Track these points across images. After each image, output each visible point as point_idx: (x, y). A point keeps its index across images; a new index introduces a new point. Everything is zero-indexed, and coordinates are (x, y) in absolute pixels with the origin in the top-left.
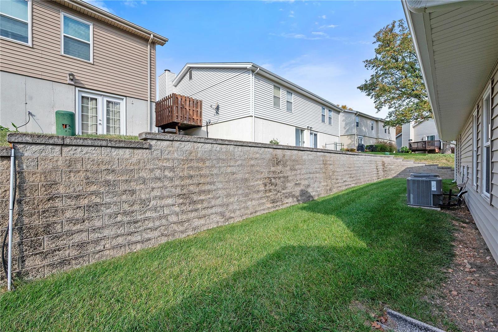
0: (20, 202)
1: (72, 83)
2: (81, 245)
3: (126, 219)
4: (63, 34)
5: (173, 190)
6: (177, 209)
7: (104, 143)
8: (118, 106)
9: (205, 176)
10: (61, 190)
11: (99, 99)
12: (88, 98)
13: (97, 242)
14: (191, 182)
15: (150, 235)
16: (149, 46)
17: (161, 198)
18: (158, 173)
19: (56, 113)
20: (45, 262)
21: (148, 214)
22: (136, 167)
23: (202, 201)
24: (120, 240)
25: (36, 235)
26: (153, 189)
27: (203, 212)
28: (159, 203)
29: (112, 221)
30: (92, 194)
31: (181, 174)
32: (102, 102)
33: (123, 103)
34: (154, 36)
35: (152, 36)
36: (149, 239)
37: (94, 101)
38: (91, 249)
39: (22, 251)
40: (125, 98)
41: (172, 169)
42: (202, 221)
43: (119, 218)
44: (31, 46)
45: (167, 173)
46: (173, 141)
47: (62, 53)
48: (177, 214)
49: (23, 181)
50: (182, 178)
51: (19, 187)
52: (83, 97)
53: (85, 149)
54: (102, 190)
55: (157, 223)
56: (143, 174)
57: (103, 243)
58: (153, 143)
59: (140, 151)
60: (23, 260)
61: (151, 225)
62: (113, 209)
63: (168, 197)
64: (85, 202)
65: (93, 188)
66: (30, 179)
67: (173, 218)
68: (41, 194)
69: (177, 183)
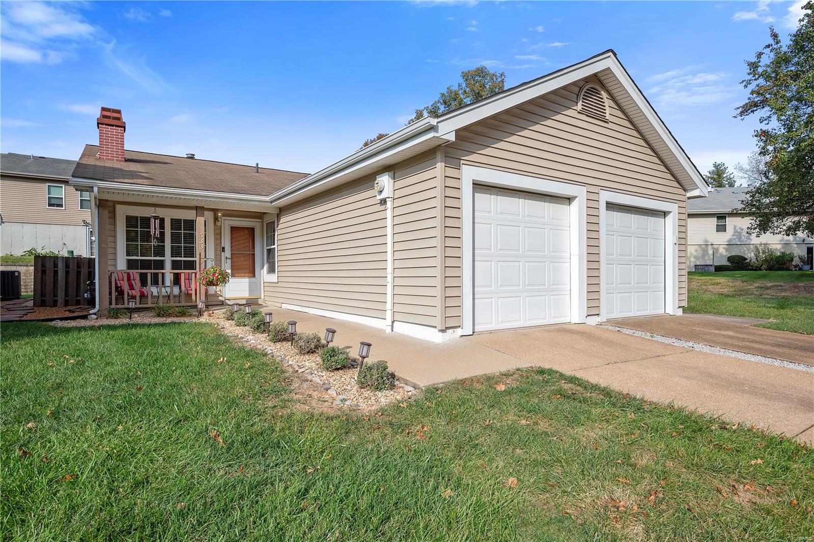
1: (85, 225)
4: (80, 198)
44: (64, 209)
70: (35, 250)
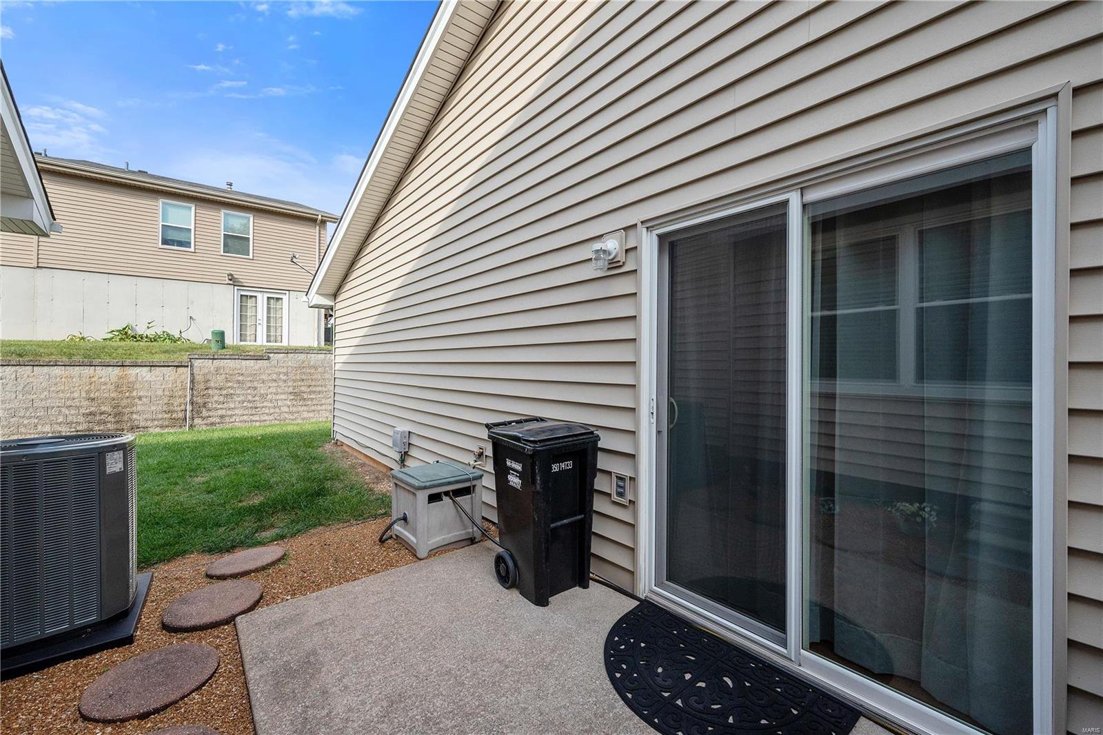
0: (192, 389)
1: (231, 282)
2: (222, 417)
3: (249, 405)
4: (223, 233)
5: (286, 389)
6: (289, 403)
7: (237, 357)
8: (280, 301)
9: (316, 380)
10: (212, 385)
11: (259, 295)
12: (247, 296)
13: (231, 416)
14: (302, 384)
15: (266, 418)
16: (318, 228)
17: (276, 394)
18: (274, 377)
19: (212, 332)
20: (203, 422)
21: (265, 404)
22: (259, 372)
23: (312, 399)
24: (245, 418)
25: (199, 407)
26: (270, 387)
27: (313, 408)
28: (275, 397)
29: (240, 405)
30: (229, 388)
31: (294, 378)
32: (262, 299)
33: (285, 298)
34: (322, 216)
35: (320, 216)
36: (265, 421)
37: (254, 299)
38: (227, 419)
39: (193, 415)
40: (287, 292)
41: (286, 374)
42: (311, 415)
43: (245, 405)
44: (193, 251)
45: (281, 376)
46: (287, 353)
47: (222, 254)
48: (289, 407)
49: (194, 379)
50: (294, 381)
51: (192, 381)
52: (241, 295)
53: (226, 361)
54: (235, 385)
55: (272, 411)
56: (263, 377)
57: (234, 417)
58: (271, 355)
59: (262, 361)
60: (193, 419)
61: (267, 411)
62: (242, 398)
63: (282, 393)
64: (224, 392)
65: (230, 384)
66: (198, 378)
67: (286, 409)
68: (202, 386)
69: (290, 384)
70: (132, 329)
